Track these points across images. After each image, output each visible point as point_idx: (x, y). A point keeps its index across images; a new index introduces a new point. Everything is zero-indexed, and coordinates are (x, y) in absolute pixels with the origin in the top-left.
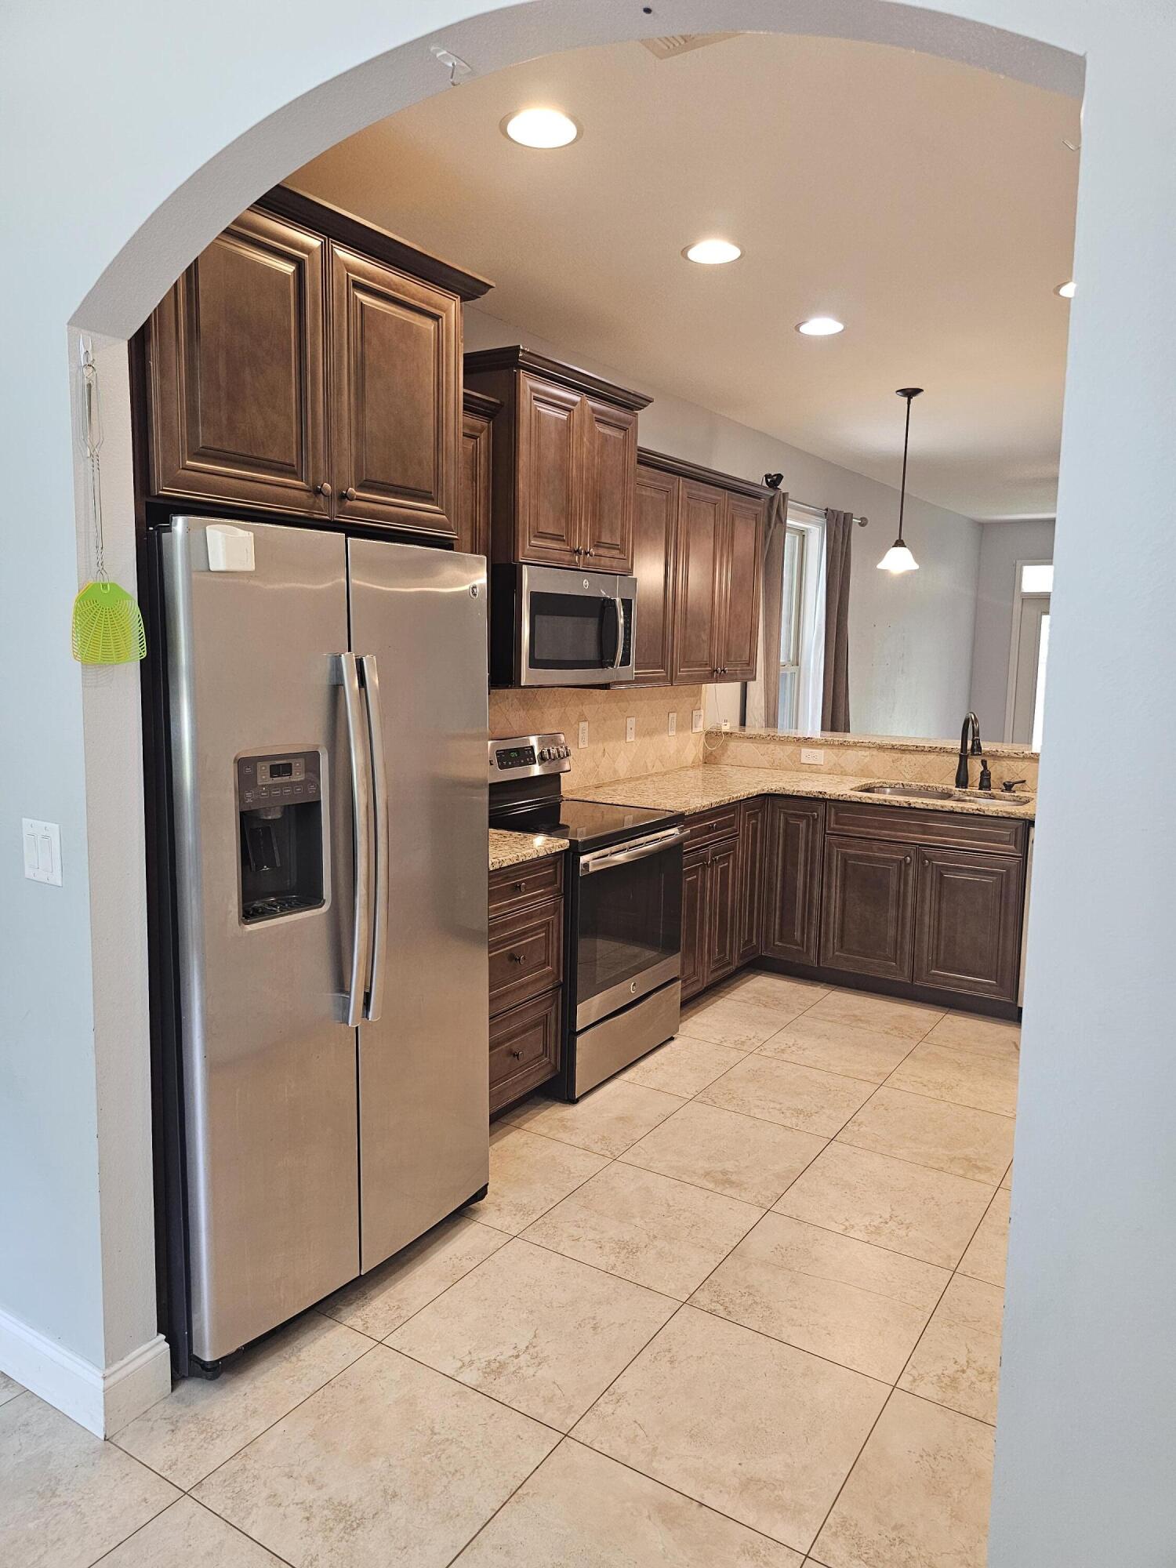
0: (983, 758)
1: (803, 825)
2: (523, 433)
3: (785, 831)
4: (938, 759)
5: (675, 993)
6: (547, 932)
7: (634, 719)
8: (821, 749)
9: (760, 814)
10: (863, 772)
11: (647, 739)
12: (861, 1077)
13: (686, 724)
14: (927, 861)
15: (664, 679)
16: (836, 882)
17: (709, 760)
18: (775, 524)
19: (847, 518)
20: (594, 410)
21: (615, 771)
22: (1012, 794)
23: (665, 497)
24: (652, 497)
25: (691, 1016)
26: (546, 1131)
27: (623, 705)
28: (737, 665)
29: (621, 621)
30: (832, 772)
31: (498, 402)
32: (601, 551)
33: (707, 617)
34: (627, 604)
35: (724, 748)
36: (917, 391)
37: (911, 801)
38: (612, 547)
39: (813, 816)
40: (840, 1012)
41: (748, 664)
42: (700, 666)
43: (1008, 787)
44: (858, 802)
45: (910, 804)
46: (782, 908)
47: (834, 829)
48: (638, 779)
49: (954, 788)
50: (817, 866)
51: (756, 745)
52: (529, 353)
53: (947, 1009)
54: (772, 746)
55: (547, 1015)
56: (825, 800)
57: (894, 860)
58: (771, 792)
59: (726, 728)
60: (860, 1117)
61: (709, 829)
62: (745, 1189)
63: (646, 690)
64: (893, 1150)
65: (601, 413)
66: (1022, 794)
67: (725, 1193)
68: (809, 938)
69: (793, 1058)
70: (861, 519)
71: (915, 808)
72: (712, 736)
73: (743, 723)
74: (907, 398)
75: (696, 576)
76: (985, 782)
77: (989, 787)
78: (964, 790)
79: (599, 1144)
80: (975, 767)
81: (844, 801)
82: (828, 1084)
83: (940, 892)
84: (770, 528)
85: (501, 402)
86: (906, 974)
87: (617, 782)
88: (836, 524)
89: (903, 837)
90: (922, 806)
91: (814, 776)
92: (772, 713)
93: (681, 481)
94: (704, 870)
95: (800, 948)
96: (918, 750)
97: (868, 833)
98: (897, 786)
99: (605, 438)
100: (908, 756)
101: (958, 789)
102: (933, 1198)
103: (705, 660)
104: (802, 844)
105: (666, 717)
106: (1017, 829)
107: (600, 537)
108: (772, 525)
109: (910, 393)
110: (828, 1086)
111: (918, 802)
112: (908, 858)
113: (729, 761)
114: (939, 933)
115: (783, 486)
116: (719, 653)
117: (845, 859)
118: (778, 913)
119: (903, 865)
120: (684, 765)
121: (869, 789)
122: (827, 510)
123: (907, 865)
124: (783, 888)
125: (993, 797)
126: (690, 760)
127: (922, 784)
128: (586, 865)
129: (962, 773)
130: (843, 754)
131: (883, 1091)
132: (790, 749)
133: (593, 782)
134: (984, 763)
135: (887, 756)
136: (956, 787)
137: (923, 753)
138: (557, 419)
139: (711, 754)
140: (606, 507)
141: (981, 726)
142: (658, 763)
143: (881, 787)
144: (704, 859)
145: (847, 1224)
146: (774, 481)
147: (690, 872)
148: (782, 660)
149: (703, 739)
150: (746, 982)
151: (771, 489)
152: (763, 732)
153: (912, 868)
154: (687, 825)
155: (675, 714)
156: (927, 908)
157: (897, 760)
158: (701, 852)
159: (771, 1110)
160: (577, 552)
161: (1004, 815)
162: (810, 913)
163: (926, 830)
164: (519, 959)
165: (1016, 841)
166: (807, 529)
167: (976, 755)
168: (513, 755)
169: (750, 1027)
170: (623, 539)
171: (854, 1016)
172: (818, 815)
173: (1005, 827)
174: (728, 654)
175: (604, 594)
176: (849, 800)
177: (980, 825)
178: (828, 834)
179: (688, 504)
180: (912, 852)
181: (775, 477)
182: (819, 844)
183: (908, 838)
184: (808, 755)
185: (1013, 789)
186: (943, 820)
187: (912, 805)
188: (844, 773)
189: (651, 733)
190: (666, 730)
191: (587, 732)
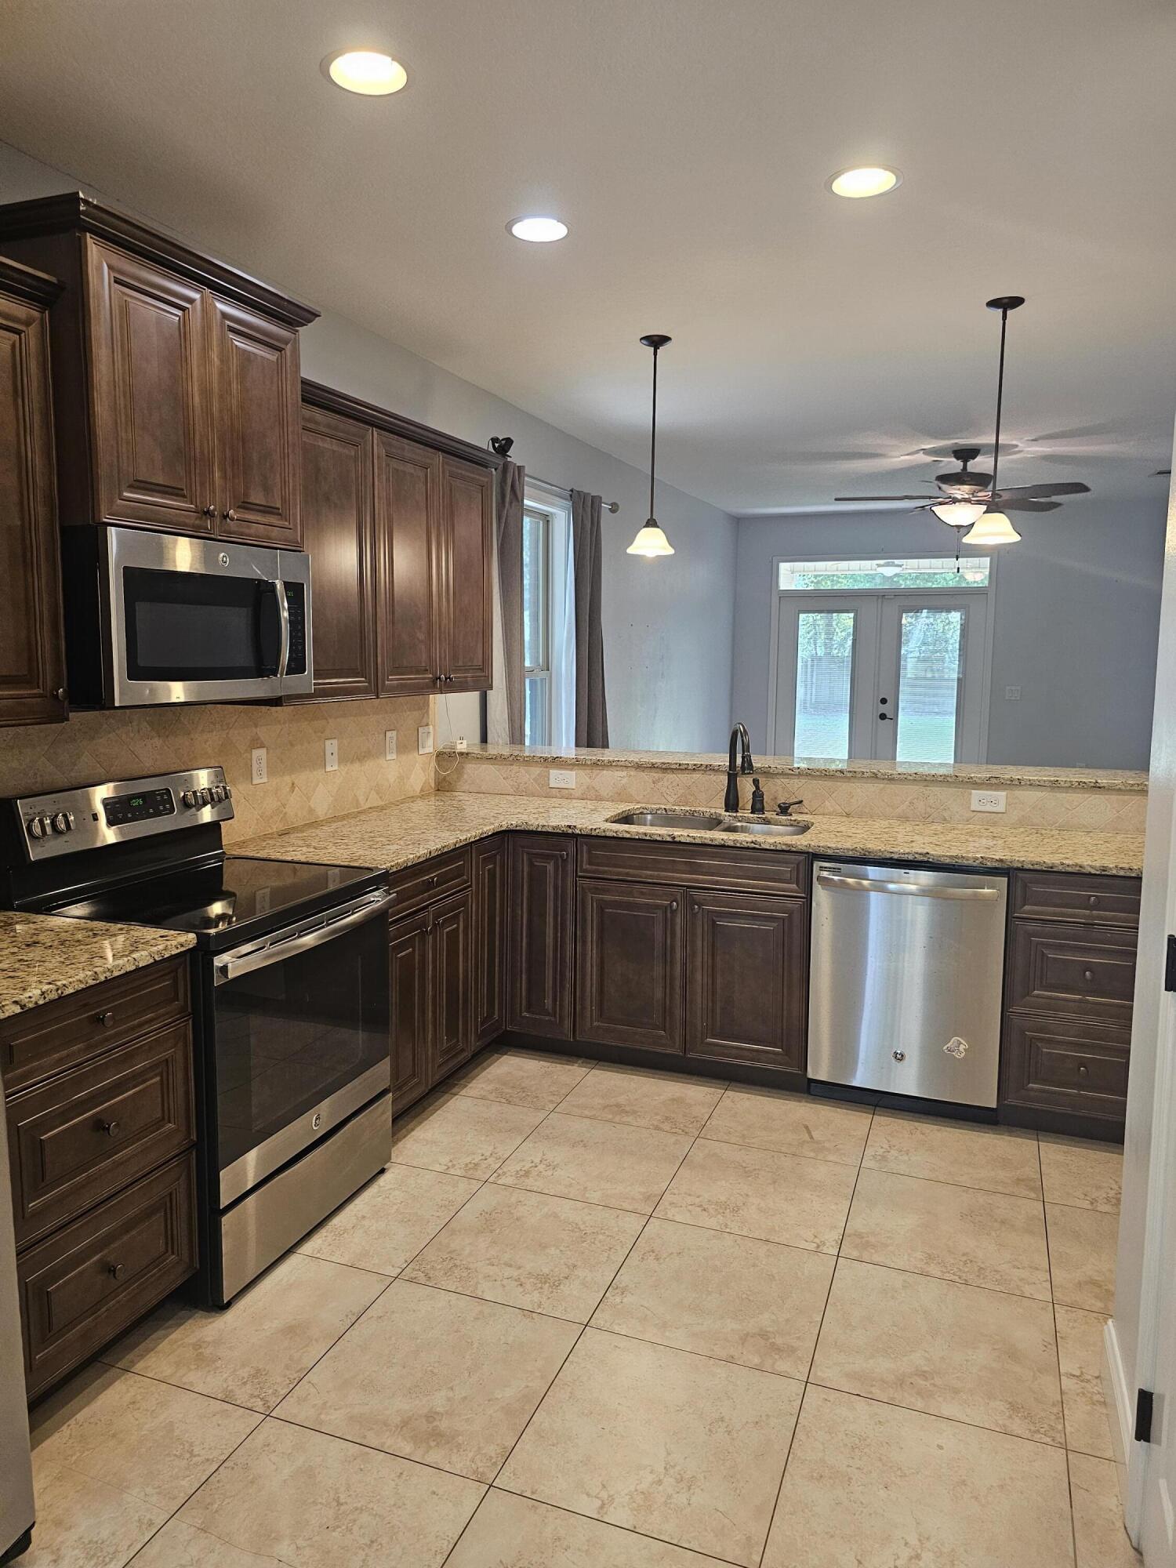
0: (755, 776)
1: (550, 867)
2: (99, 330)
3: (530, 875)
4: (704, 779)
5: (383, 1113)
6: (162, 1077)
7: (335, 742)
8: (571, 770)
9: (498, 857)
10: (620, 796)
11: (355, 767)
12: (626, 1206)
13: (410, 744)
14: (696, 907)
15: (365, 691)
16: (592, 936)
17: (443, 786)
18: (511, 503)
19: (596, 501)
20: (227, 316)
21: (311, 811)
22: (789, 818)
23: (353, 453)
24: (334, 451)
25: (413, 1130)
26: (169, 1372)
27: (318, 724)
28: (466, 671)
29: (285, 614)
30: (585, 796)
31: (53, 279)
32: (249, 515)
33: (423, 608)
34: (295, 591)
35: (460, 771)
36: (664, 340)
37: (676, 833)
38: (268, 510)
39: (562, 856)
40: (600, 1101)
41: (482, 670)
42: (418, 672)
43: (784, 810)
44: (613, 837)
45: (674, 838)
46: (529, 970)
47: (586, 871)
48: (343, 818)
49: (724, 813)
50: (569, 917)
51: (496, 766)
52: (96, 207)
53: (727, 1083)
54: (515, 768)
55: (171, 1194)
56: (574, 836)
57: (657, 907)
58: (511, 827)
59: (462, 747)
60: (624, 1278)
61: (429, 885)
62: (459, 1446)
63: (350, 703)
64: (667, 1334)
65: (238, 321)
66: (800, 818)
67: (428, 1460)
68: (561, 1006)
69: (538, 1185)
70: (612, 505)
71: (680, 842)
72: (445, 757)
73: (484, 739)
74: (653, 348)
76: (758, 806)
77: (762, 810)
78: (735, 815)
79: (248, 1387)
80: (746, 787)
81: (597, 836)
82: (584, 1223)
83: (713, 945)
84: (504, 506)
85: (58, 281)
86: (678, 1044)
87: (315, 824)
88: (583, 507)
89: (666, 878)
90: (688, 840)
91: (565, 802)
92: (517, 726)
93: (375, 433)
94: (423, 941)
95: (553, 1019)
96: (681, 768)
97: (628, 874)
98: (659, 812)
99: (246, 357)
100: (671, 776)
101: (728, 814)
102: (722, 1420)
103: (423, 665)
104: (550, 892)
105: (382, 736)
106: (798, 865)
107: (246, 495)
108: (507, 505)
109: (656, 342)
110: (582, 1227)
111: (682, 834)
112: (675, 903)
113: (466, 787)
114: (714, 993)
115: (515, 456)
116: (443, 656)
117: (602, 907)
118: (524, 976)
119: (669, 911)
120: (411, 794)
121: (626, 819)
122: (572, 491)
123: (673, 912)
124: (529, 944)
125: (767, 822)
126: (419, 788)
127: (688, 808)
128: (224, 969)
129: (731, 797)
130: (597, 775)
131: (654, 1226)
132: (536, 771)
133: (277, 826)
134: (756, 782)
135: (647, 777)
136: (726, 811)
137: (687, 772)
138: (161, 318)
139: (444, 779)
140: (255, 456)
141: (753, 739)
142: (373, 795)
143: (641, 813)
144: (422, 925)
145: (604, 1495)
146: (503, 446)
147: (400, 947)
148: (527, 664)
149: (433, 764)
150: (489, 1066)
151: (499, 456)
152: (506, 751)
153: (679, 915)
154: (392, 885)
155: (394, 733)
156: (699, 963)
157: (659, 780)
158: (417, 917)
159: (505, 1282)
160: (209, 513)
161: (784, 847)
162: (563, 975)
163: (695, 869)
164: (108, 1129)
165: (797, 878)
166: (552, 514)
167: (748, 774)
168: (135, 803)
169: (488, 1139)
170: (284, 500)
171: (618, 1105)
172: (567, 854)
173: (786, 863)
174: (454, 657)
175: (256, 575)
176: (603, 834)
177: (757, 860)
178: (580, 877)
179: (388, 465)
180: (679, 894)
181: (503, 442)
182: (570, 891)
183: (673, 878)
184: (559, 778)
185: (790, 811)
186: (713, 856)
187: (677, 839)
188: (599, 798)
189: (361, 757)
190: (383, 753)
191: (264, 762)
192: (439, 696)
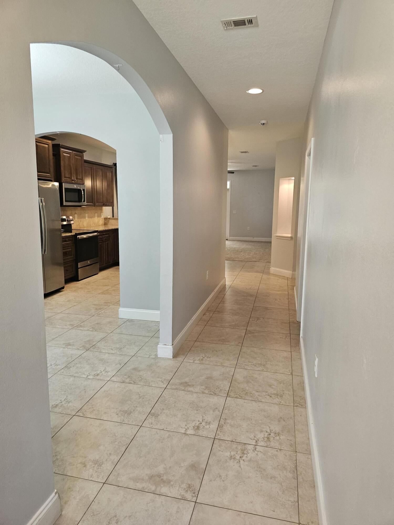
2: (62, 159)
5: (98, 265)
7: (87, 214)
11: (90, 219)
13: (99, 216)
15: (93, 205)
20: (74, 153)
21: (84, 225)
23: (91, 169)
24: (88, 169)
27: (85, 211)
28: (109, 202)
29: (83, 193)
31: (57, 153)
32: (78, 180)
33: (102, 192)
34: (84, 190)
35: (108, 221)
38: (80, 179)
41: (112, 202)
42: (101, 203)
52: (62, 145)
55: (72, 264)
59: (109, 217)
61: (104, 235)
65: (76, 154)
72: (106, 219)
73: (113, 216)
75: (98, 184)
93: (94, 165)
94: (103, 243)
99: (77, 159)
103: (102, 201)
105: (95, 214)
107: (77, 177)
113: (110, 224)
116: (105, 200)
126: (101, 224)
128: (79, 238)
133: (79, 227)
138: (68, 156)
139: (106, 223)
140: (78, 171)
142: (93, 224)
144: (103, 240)
147: (100, 243)
149: (104, 220)
151: (115, 166)
152: (117, 218)
154: (99, 233)
155: (97, 214)
158: (103, 239)
160: (73, 180)
170: (82, 177)
174: (107, 200)
175: (79, 188)
179: (96, 170)
181: (115, 164)
189: (91, 217)
190: (95, 217)
191: (77, 216)
192: (104, 207)
